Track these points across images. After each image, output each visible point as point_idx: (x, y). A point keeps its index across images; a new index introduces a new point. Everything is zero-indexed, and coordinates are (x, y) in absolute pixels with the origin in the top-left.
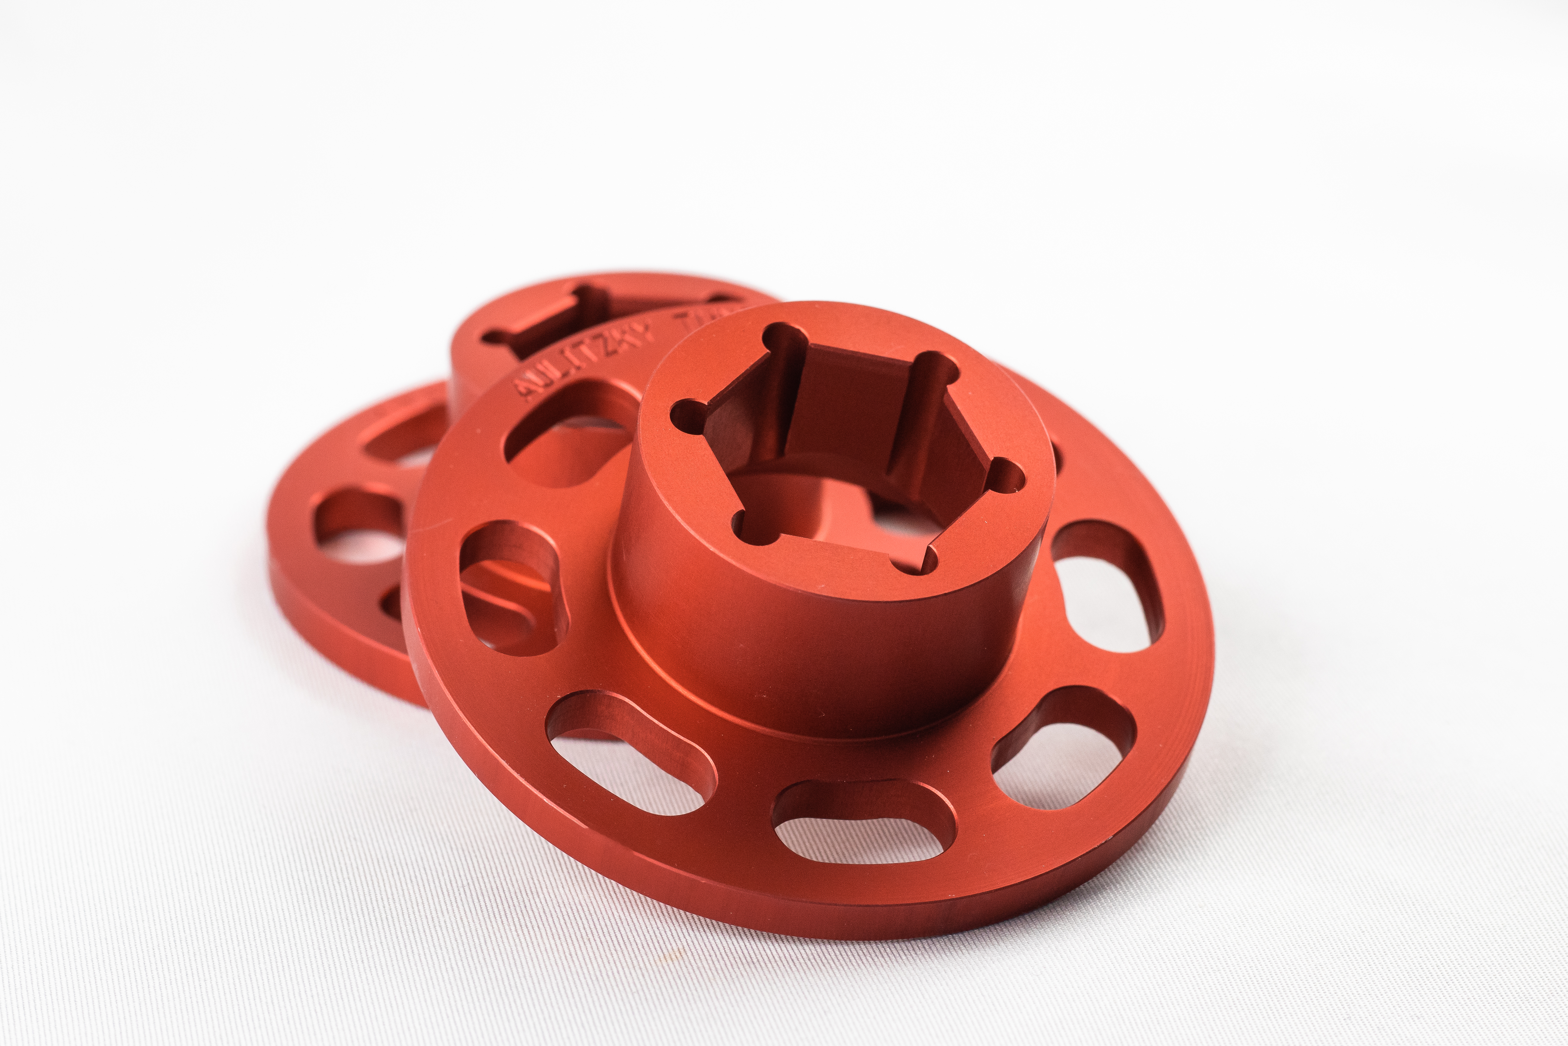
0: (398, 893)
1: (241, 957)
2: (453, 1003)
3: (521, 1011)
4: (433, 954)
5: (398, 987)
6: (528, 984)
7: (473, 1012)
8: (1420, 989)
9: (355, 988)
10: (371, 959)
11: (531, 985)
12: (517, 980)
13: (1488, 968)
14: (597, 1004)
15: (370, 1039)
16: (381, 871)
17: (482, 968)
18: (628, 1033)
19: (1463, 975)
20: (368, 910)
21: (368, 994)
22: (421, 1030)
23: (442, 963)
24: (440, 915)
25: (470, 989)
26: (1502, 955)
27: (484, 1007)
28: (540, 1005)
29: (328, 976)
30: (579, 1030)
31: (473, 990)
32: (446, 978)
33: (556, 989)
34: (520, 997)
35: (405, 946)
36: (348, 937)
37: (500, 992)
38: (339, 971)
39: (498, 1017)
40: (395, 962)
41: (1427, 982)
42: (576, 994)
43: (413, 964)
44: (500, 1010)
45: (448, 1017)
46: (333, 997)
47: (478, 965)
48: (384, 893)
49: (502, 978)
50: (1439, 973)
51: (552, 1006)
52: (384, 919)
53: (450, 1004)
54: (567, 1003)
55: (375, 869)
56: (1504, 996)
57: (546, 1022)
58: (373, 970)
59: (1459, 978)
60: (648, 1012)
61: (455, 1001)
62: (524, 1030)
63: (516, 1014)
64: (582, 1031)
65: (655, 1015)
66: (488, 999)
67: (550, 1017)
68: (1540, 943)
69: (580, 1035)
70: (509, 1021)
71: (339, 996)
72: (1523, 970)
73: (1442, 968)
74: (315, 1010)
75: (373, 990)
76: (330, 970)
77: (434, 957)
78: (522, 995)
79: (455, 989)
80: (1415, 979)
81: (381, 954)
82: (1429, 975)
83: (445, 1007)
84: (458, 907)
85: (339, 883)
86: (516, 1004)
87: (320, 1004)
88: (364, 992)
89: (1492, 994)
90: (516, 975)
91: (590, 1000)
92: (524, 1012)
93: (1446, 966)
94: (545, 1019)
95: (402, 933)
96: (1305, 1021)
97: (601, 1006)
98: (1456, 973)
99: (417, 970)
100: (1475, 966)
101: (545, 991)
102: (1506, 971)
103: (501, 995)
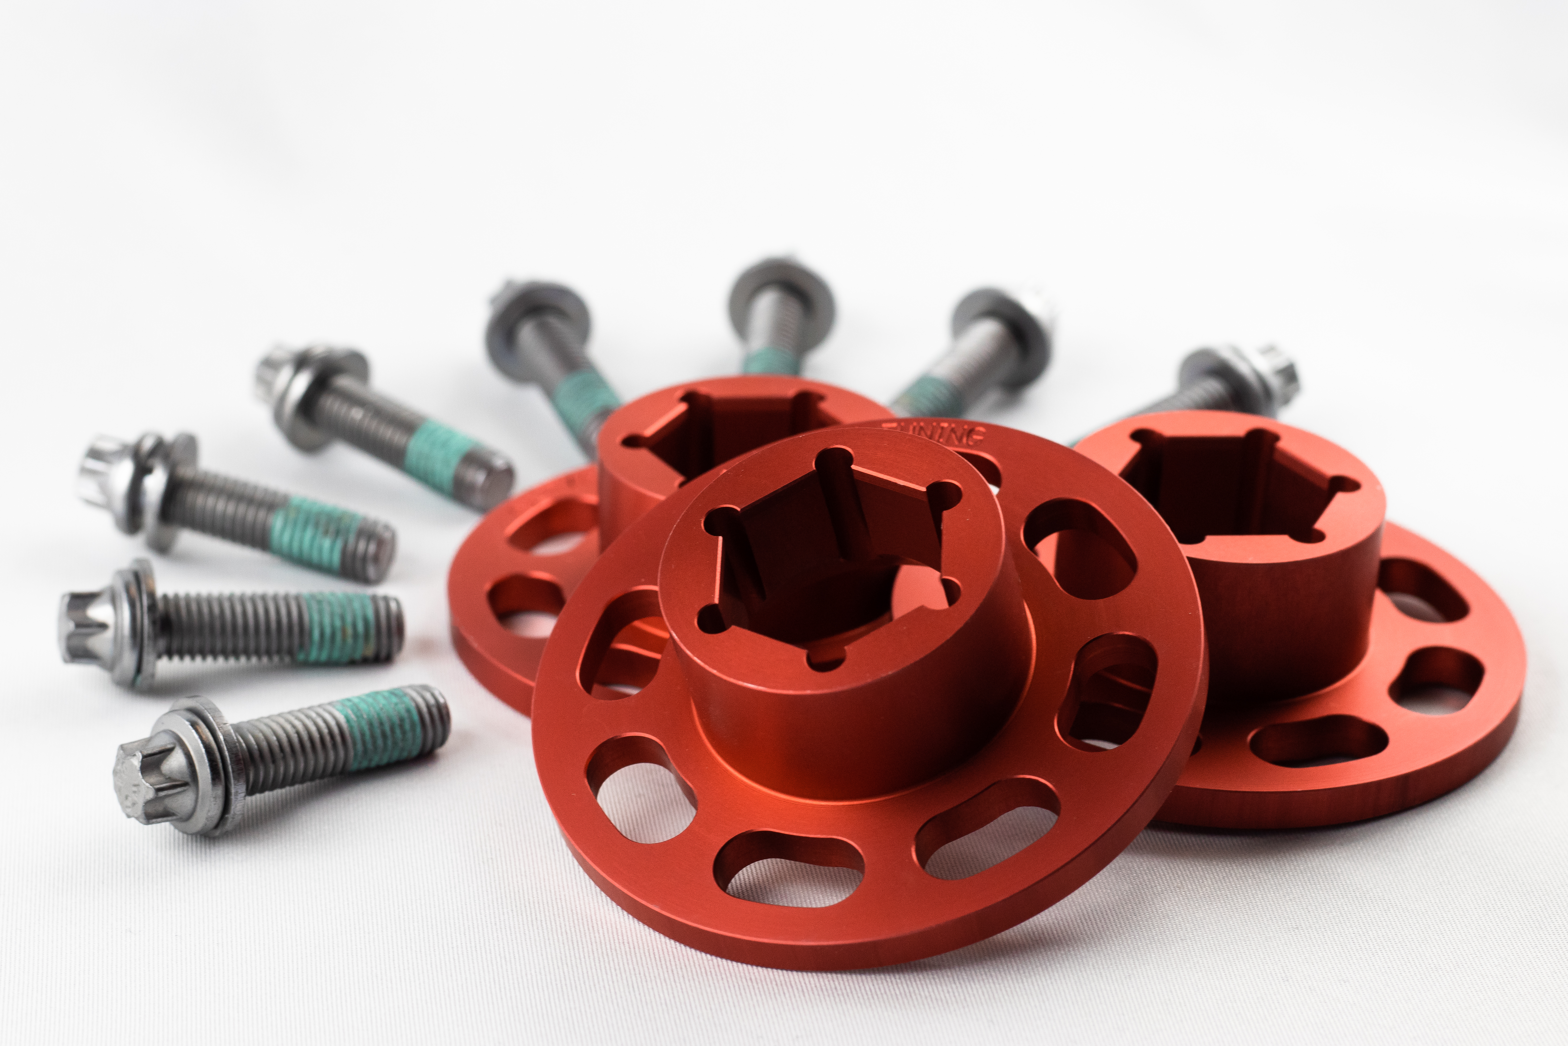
0: (530, 871)
1: (399, 917)
2: (563, 958)
3: (617, 967)
4: (553, 921)
5: (522, 944)
6: (625, 949)
7: (579, 965)
8: (1350, 959)
9: (487, 944)
10: (502, 923)
11: (628, 949)
12: (617, 945)
13: (1408, 944)
14: (678, 967)
15: (494, 981)
16: (518, 852)
17: (590, 933)
18: (701, 988)
19: (1387, 949)
20: (504, 884)
21: (497, 948)
22: (536, 976)
23: (559, 928)
24: (561, 889)
25: (578, 949)
26: (1421, 933)
27: (588, 963)
28: (633, 964)
29: (467, 934)
30: (661, 984)
31: (581, 950)
32: (561, 940)
33: (647, 954)
34: (617, 957)
35: (531, 914)
36: (486, 905)
37: (603, 953)
38: (476, 930)
39: (599, 971)
40: (521, 926)
41: (1356, 954)
42: (662, 959)
43: (535, 927)
44: (600, 966)
45: (558, 968)
46: (469, 949)
47: (587, 931)
48: (518, 871)
49: (605, 943)
50: (1367, 947)
51: (643, 966)
52: (517, 892)
53: (561, 959)
54: (654, 965)
55: (513, 851)
56: (1418, 966)
57: (636, 977)
58: (504, 930)
59: (1383, 951)
60: (718, 974)
61: (566, 957)
62: (618, 981)
63: (613, 970)
64: (664, 984)
65: (724, 976)
66: (592, 957)
67: (640, 974)
68: (1454, 925)
69: (662, 988)
70: (607, 974)
71: (474, 949)
72: (1437, 946)
73: (1370, 942)
74: (454, 958)
75: (501, 946)
76: (469, 929)
77: (553, 923)
78: (619, 956)
79: (567, 947)
80: (1346, 951)
81: (511, 919)
82: (1359, 948)
83: (557, 961)
84: (576, 883)
85: (483, 862)
86: (614, 962)
87: (458, 954)
88: (495, 946)
89: (1408, 964)
90: (616, 941)
91: (673, 963)
92: (620, 969)
93: (1374, 941)
94: (635, 974)
95: (529, 903)
96: (1251, 982)
97: (681, 968)
98: (1381, 947)
99: (539, 933)
100: (1397, 941)
101: (638, 955)
102: (1423, 946)
103: (603, 955)
